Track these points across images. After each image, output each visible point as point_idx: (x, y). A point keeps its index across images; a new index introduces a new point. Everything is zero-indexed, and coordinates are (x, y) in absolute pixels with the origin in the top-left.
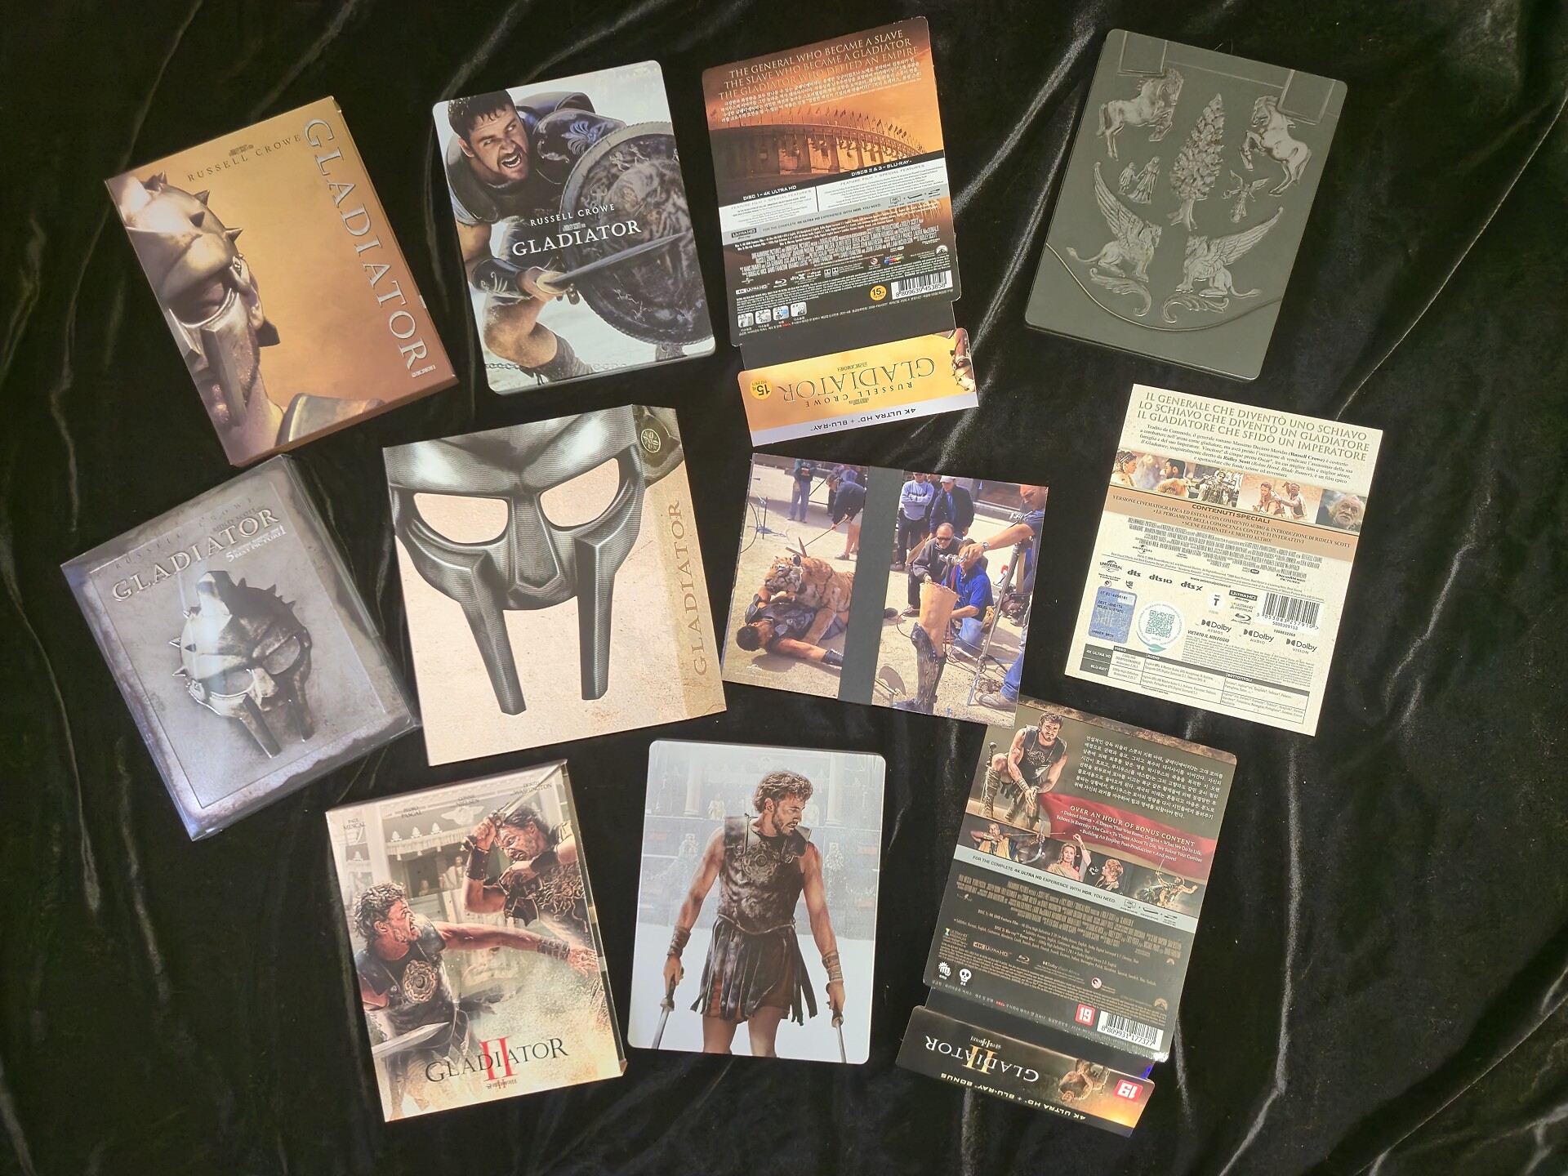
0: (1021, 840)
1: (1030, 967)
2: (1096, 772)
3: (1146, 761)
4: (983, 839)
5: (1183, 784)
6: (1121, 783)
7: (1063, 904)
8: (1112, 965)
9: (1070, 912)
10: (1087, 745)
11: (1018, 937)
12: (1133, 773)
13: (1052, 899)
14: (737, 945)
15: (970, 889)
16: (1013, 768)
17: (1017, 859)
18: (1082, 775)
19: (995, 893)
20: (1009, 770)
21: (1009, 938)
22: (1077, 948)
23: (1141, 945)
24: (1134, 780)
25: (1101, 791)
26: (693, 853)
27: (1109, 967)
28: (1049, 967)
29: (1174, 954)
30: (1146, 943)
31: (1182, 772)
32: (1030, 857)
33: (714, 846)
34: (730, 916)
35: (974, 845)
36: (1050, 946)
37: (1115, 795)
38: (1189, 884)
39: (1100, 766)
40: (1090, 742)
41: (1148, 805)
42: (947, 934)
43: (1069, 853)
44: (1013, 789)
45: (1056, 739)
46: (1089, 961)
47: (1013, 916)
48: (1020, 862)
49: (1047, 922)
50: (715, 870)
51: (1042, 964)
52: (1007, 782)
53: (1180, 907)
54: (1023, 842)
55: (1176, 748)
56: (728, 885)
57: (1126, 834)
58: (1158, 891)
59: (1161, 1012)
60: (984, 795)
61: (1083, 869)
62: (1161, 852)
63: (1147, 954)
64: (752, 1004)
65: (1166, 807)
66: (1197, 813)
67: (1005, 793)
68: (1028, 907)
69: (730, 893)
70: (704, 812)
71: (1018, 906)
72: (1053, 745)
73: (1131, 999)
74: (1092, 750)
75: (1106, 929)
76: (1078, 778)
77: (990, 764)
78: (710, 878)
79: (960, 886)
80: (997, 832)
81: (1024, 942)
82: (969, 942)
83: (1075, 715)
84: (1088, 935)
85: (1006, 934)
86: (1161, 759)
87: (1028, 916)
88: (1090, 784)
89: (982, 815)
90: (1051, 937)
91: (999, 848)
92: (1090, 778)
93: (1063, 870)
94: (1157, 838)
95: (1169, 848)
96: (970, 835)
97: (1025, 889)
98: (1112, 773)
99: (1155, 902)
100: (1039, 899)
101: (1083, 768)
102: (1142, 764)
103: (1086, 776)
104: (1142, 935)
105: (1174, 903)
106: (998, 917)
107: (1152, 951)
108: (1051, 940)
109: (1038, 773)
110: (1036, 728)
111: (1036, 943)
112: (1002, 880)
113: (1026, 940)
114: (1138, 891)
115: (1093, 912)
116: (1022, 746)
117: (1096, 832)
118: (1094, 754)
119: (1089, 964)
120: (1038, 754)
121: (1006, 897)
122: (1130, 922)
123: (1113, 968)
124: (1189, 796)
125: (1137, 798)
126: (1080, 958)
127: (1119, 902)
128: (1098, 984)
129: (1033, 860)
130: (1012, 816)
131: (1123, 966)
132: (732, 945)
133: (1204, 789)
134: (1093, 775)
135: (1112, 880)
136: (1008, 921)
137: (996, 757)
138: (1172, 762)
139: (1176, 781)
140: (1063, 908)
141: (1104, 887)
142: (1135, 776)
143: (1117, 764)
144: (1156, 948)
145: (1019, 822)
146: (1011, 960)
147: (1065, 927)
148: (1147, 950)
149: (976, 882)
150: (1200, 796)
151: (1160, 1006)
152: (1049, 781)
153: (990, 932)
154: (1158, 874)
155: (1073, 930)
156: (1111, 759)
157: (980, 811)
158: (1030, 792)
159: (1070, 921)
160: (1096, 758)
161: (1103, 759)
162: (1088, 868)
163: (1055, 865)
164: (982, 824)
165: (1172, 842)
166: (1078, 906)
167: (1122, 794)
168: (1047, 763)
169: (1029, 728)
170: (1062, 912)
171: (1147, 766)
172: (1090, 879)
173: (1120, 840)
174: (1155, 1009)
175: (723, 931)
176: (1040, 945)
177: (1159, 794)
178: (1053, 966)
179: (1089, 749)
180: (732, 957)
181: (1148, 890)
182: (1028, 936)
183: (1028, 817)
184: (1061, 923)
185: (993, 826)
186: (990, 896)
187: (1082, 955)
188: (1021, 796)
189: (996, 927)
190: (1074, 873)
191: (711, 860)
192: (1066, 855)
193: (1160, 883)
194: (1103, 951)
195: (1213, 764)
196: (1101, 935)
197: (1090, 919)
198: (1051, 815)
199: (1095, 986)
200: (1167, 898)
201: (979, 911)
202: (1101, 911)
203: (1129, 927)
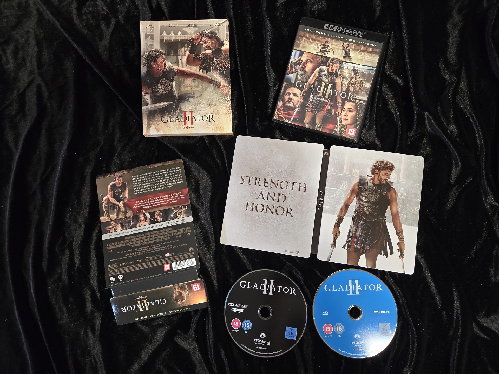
0: (124, 221)
1: (143, 262)
2: (140, 187)
5: (169, 176)
6: (149, 186)
7: (146, 235)
8: (170, 246)
9: (149, 236)
10: (133, 179)
11: (135, 254)
13: (142, 235)
14: (362, 224)
15: (112, 247)
16: (111, 199)
18: (135, 190)
19: (122, 244)
21: (132, 256)
22: (157, 247)
23: (177, 234)
25: (144, 192)
26: (346, 188)
27: (169, 247)
28: (149, 258)
29: (189, 231)
30: (178, 233)
31: (167, 172)
34: (360, 213)
35: (108, 232)
36: (147, 251)
37: (149, 191)
39: (140, 184)
41: (161, 188)
42: (109, 267)
43: (142, 217)
44: (115, 206)
45: (122, 182)
46: (162, 249)
47: (131, 248)
48: (126, 229)
49: (143, 244)
50: (354, 195)
51: (146, 259)
52: (111, 205)
55: (162, 166)
56: (359, 201)
57: (157, 201)
59: (191, 252)
60: (105, 213)
62: (171, 201)
63: (180, 236)
64: (367, 247)
65: (167, 186)
66: (177, 183)
67: (112, 209)
68: (134, 242)
69: (360, 204)
71: (131, 244)
72: (122, 185)
73: (180, 254)
74: (136, 180)
75: (164, 235)
79: (108, 248)
80: (114, 223)
81: (137, 255)
82: (118, 265)
83: (125, 172)
84: (158, 241)
85: (131, 255)
86: (159, 171)
87: (136, 245)
88: (139, 191)
89: (107, 220)
90: (146, 248)
91: (117, 228)
92: (139, 189)
93: (142, 224)
94: (168, 197)
95: (173, 198)
96: (106, 229)
97: (132, 237)
98: (145, 184)
99: (176, 218)
100: (138, 238)
101: (135, 187)
102: (153, 176)
103: (137, 189)
104: (176, 231)
105: (182, 215)
106: (125, 251)
107: (181, 234)
109: (121, 197)
110: (114, 182)
111: (142, 253)
112: (122, 238)
114: (169, 217)
115: (157, 232)
116: (112, 190)
117: (148, 206)
119: (162, 250)
120: (118, 190)
121: (126, 243)
122: (171, 229)
123: (171, 247)
124: (173, 179)
125: (156, 188)
126: (158, 249)
127: (165, 224)
128: (168, 255)
131: (173, 244)
132: (360, 224)
133: (176, 174)
135: (159, 219)
136: (129, 251)
138: (163, 171)
139: (166, 176)
141: (158, 222)
142: (153, 181)
143: (145, 180)
144: (182, 232)
146: (135, 263)
147: (150, 242)
148: (179, 235)
149: (113, 244)
150: (176, 177)
153: (124, 258)
154: (173, 208)
155: (153, 242)
156: (143, 180)
158: (121, 204)
159: (151, 239)
160: (138, 182)
161: (140, 181)
162: (150, 219)
163: (139, 224)
164: (109, 223)
165: (173, 196)
166: (152, 233)
167: (151, 189)
170: (147, 238)
171: (155, 176)
172: (152, 222)
173: (157, 204)
174: (189, 252)
175: (356, 219)
177: (163, 183)
178: (150, 257)
180: (360, 229)
181: (172, 215)
182: (138, 252)
183: (123, 213)
184: (148, 241)
185: (112, 222)
186: (120, 246)
187: (159, 248)
188: (118, 207)
189: (126, 255)
190: (146, 223)
191: (353, 191)
192: (141, 218)
193: (175, 211)
194: (165, 243)
195: (176, 165)
196: (162, 238)
197: (157, 235)
198: (131, 208)
200: (179, 215)
201: (118, 253)
202: (160, 230)
203: (171, 230)
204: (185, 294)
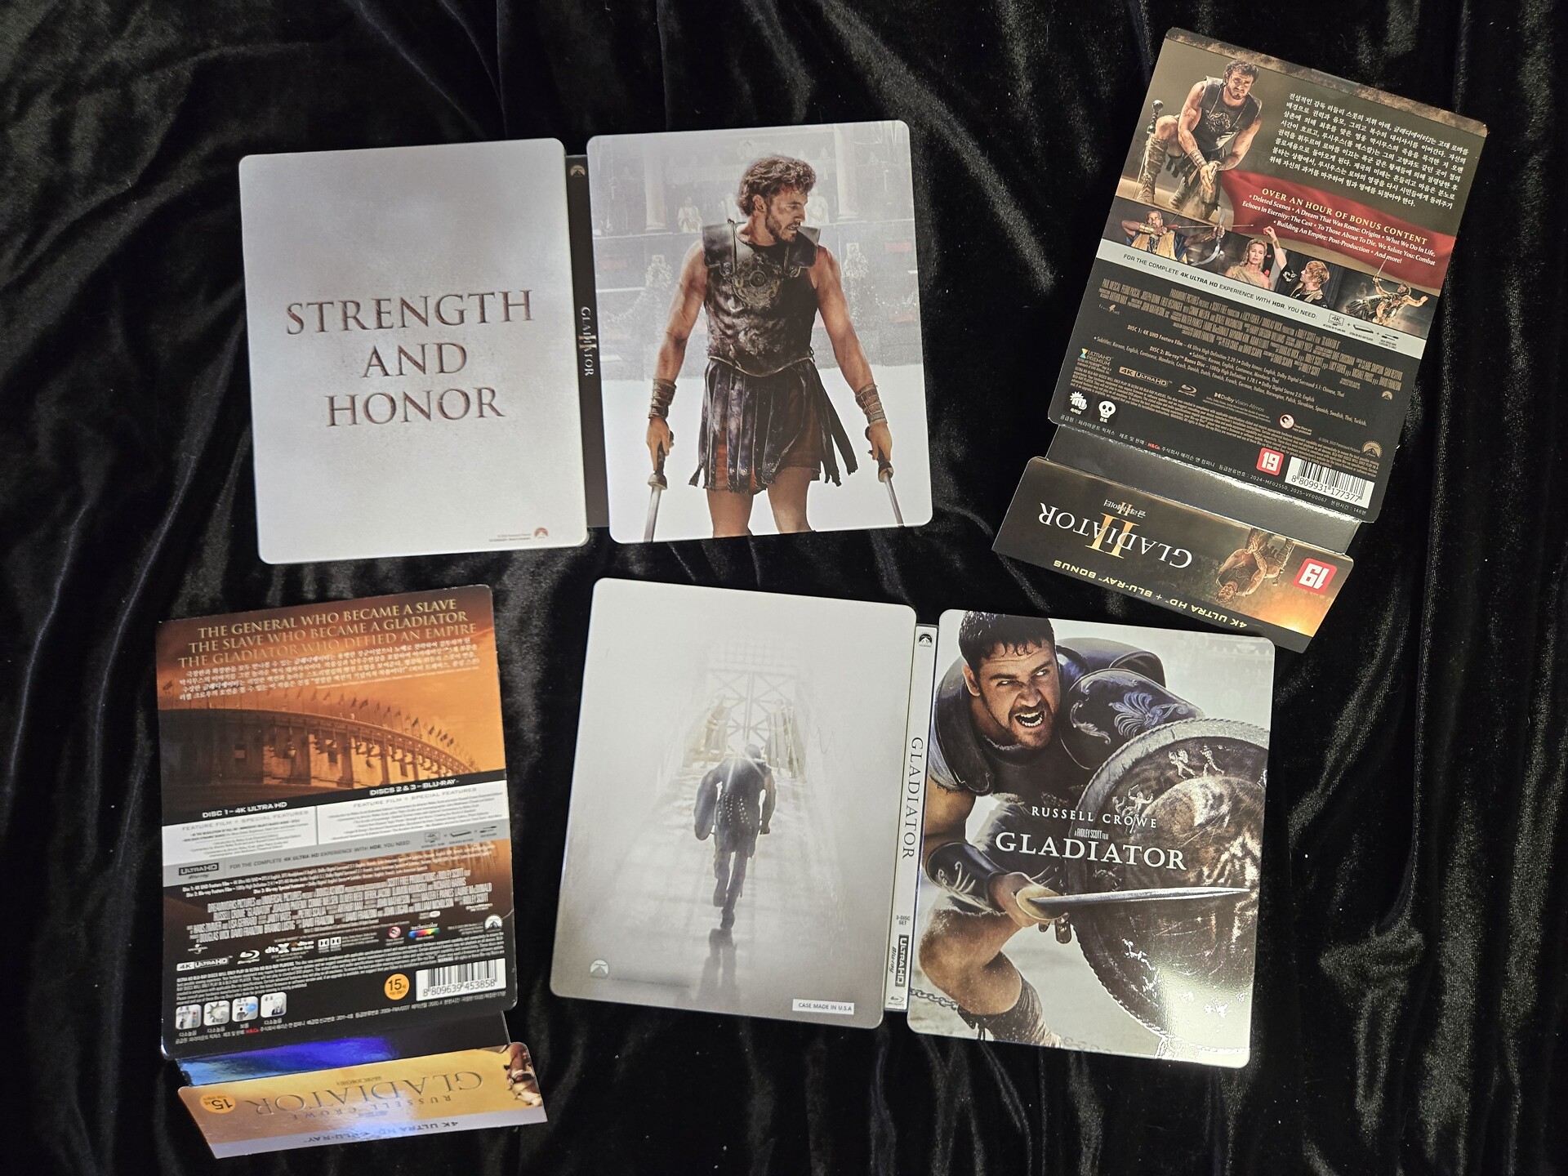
0: (1192, 233)
1: (1197, 400)
2: (1300, 143)
3: (1368, 129)
4: (1138, 232)
5: (1415, 160)
6: (1333, 158)
7: (1245, 319)
8: (1308, 399)
9: (1254, 330)
10: (1290, 105)
11: (1182, 361)
12: (1350, 144)
13: (1231, 312)
14: (740, 393)
15: (1117, 298)
16: (1185, 134)
17: (1185, 258)
18: (1280, 147)
19: (1153, 305)
20: (1180, 139)
21: (1169, 362)
22: (1262, 377)
23: (1348, 373)
24: (1351, 154)
25: (1305, 169)
26: (665, 280)
27: (1304, 401)
28: (1224, 400)
29: (1392, 385)
30: (1355, 370)
31: (1416, 145)
32: (1202, 257)
33: (692, 266)
34: (726, 356)
35: (1127, 240)
36: (1226, 373)
37: (1324, 175)
38: (1417, 295)
39: (1305, 134)
40: (1294, 102)
41: (1368, 188)
42: (1083, 356)
43: (1257, 252)
44: (1185, 165)
45: (1247, 97)
46: (1278, 393)
47: (1177, 334)
48: (1189, 263)
49: (1222, 342)
50: (697, 298)
51: (1213, 397)
52: (1177, 155)
53: (1403, 325)
54: (1195, 237)
55: (1408, 112)
56: (718, 316)
57: (1335, 227)
58: (1375, 303)
59: (1370, 458)
60: (1143, 172)
61: (1275, 274)
62: (1382, 251)
63: (1356, 386)
64: (769, 467)
65: (1392, 191)
66: (1433, 200)
67: (1173, 169)
68: (1197, 323)
69: (722, 326)
70: (672, 223)
71: (1184, 321)
72: (1242, 106)
73: (1331, 443)
74: (1297, 113)
75: (1303, 353)
76: (1275, 150)
77: (1153, 131)
78: (693, 311)
79: (1104, 294)
80: (1158, 222)
81: (1190, 368)
82: (1115, 367)
83: (1274, 64)
84: (1277, 360)
85: (1167, 358)
86: (1388, 126)
87: (1197, 334)
88: (1290, 159)
89: (1139, 199)
90: (1227, 362)
91: (1161, 244)
92: (1292, 151)
93: (1247, 274)
94: (1378, 232)
95: (1393, 245)
96: (1122, 227)
97: (1195, 299)
98: (1322, 144)
99: (1370, 317)
100: (1214, 313)
101: (1283, 137)
102: (1363, 133)
103: (1286, 148)
104: (1351, 361)
105: (1396, 319)
106: (1155, 335)
107: (1363, 382)
108: (1227, 366)
109: (1220, 143)
110: (1220, 81)
111: (1206, 369)
112: (1163, 287)
113: (1192, 365)
114: (1349, 302)
115: (1286, 330)
116: (1200, 105)
117: (1295, 224)
118: (1299, 117)
119: (1278, 397)
120: (1222, 116)
121: (1167, 309)
122: (1335, 344)
123: (1310, 402)
124: (1423, 177)
125: (1354, 179)
126: (1266, 389)
127: (1322, 318)
128: (1288, 422)
129: (1207, 261)
130: (1180, 202)
131: (1323, 399)
132: (734, 393)
133: (1444, 169)
134: (1295, 147)
135: (1313, 289)
136: (1169, 340)
137: (1162, 121)
138: (1403, 131)
139: (1406, 156)
140: (1246, 325)
141: (1302, 298)
142: (1353, 149)
143: (1329, 133)
144: (1369, 377)
145: (1190, 210)
146: (1171, 391)
147: (1247, 350)
148: (1356, 380)
149: (1126, 289)
150: (1436, 177)
151: (1371, 451)
152: (1235, 155)
153: (1144, 354)
154: (1376, 280)
155: (1258, 353)
156: (1322, 125)
157: (1136, 193)
158: (1209, 170)
159: (1254, 341)
160: (1302, 123)
161: (1310, 126)
162: (1283, 272)
163: (1238, 268)
164: (1140, 212)
165: (1397, 238)
166: (1266, 322)
167: (1334, 173)
168: (1232, 130)
169: (1209, 81)
170: (1244, 330)
171: (1369, 136)
172: (1284, 288)
173: (1328, 234)
174: (1363, 455)
175: (717, 378)
176: (1212, 372)
177: (1383, 173)
178: (1229, 399)
179: (1292, 111)
180: (736, 409)
181: (1361, 301)
182: (1196, 360)
183: (1203, 202)
184: (1242, 343)
185: (1154, 215)
186: (1146, 307)
187: (1267, 385)
188: (1194, 174)
189: (1152, 349)
190: (1262, 279)
191: (690, 287)
192: (1253, 254)
193: (1379, 293)
194: (1297, 381)
195: (1458, 137)
196: (1294, 360)
197: (1281, 339)
198: (1235, 203)
199: (1285, 426)
200: (1387, 313)
201: (1130, 327)
202: (1296, 329)
203: (1333, 350)
204: (1265, 574)
